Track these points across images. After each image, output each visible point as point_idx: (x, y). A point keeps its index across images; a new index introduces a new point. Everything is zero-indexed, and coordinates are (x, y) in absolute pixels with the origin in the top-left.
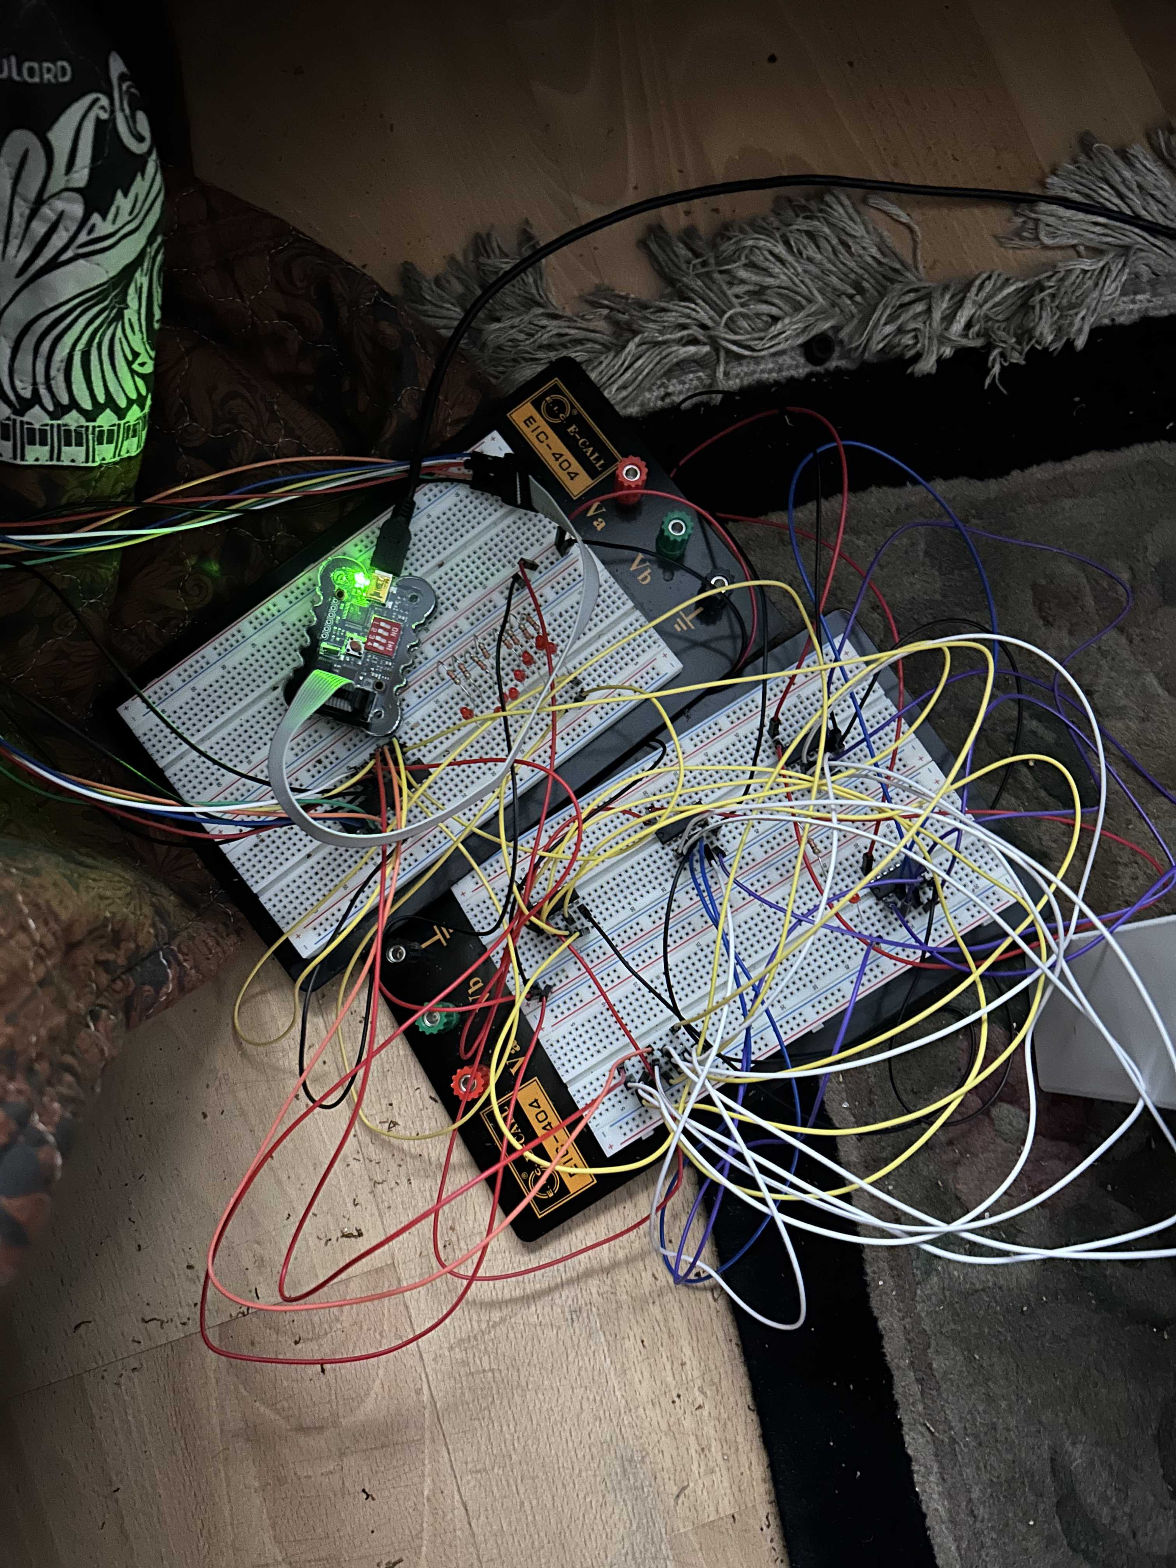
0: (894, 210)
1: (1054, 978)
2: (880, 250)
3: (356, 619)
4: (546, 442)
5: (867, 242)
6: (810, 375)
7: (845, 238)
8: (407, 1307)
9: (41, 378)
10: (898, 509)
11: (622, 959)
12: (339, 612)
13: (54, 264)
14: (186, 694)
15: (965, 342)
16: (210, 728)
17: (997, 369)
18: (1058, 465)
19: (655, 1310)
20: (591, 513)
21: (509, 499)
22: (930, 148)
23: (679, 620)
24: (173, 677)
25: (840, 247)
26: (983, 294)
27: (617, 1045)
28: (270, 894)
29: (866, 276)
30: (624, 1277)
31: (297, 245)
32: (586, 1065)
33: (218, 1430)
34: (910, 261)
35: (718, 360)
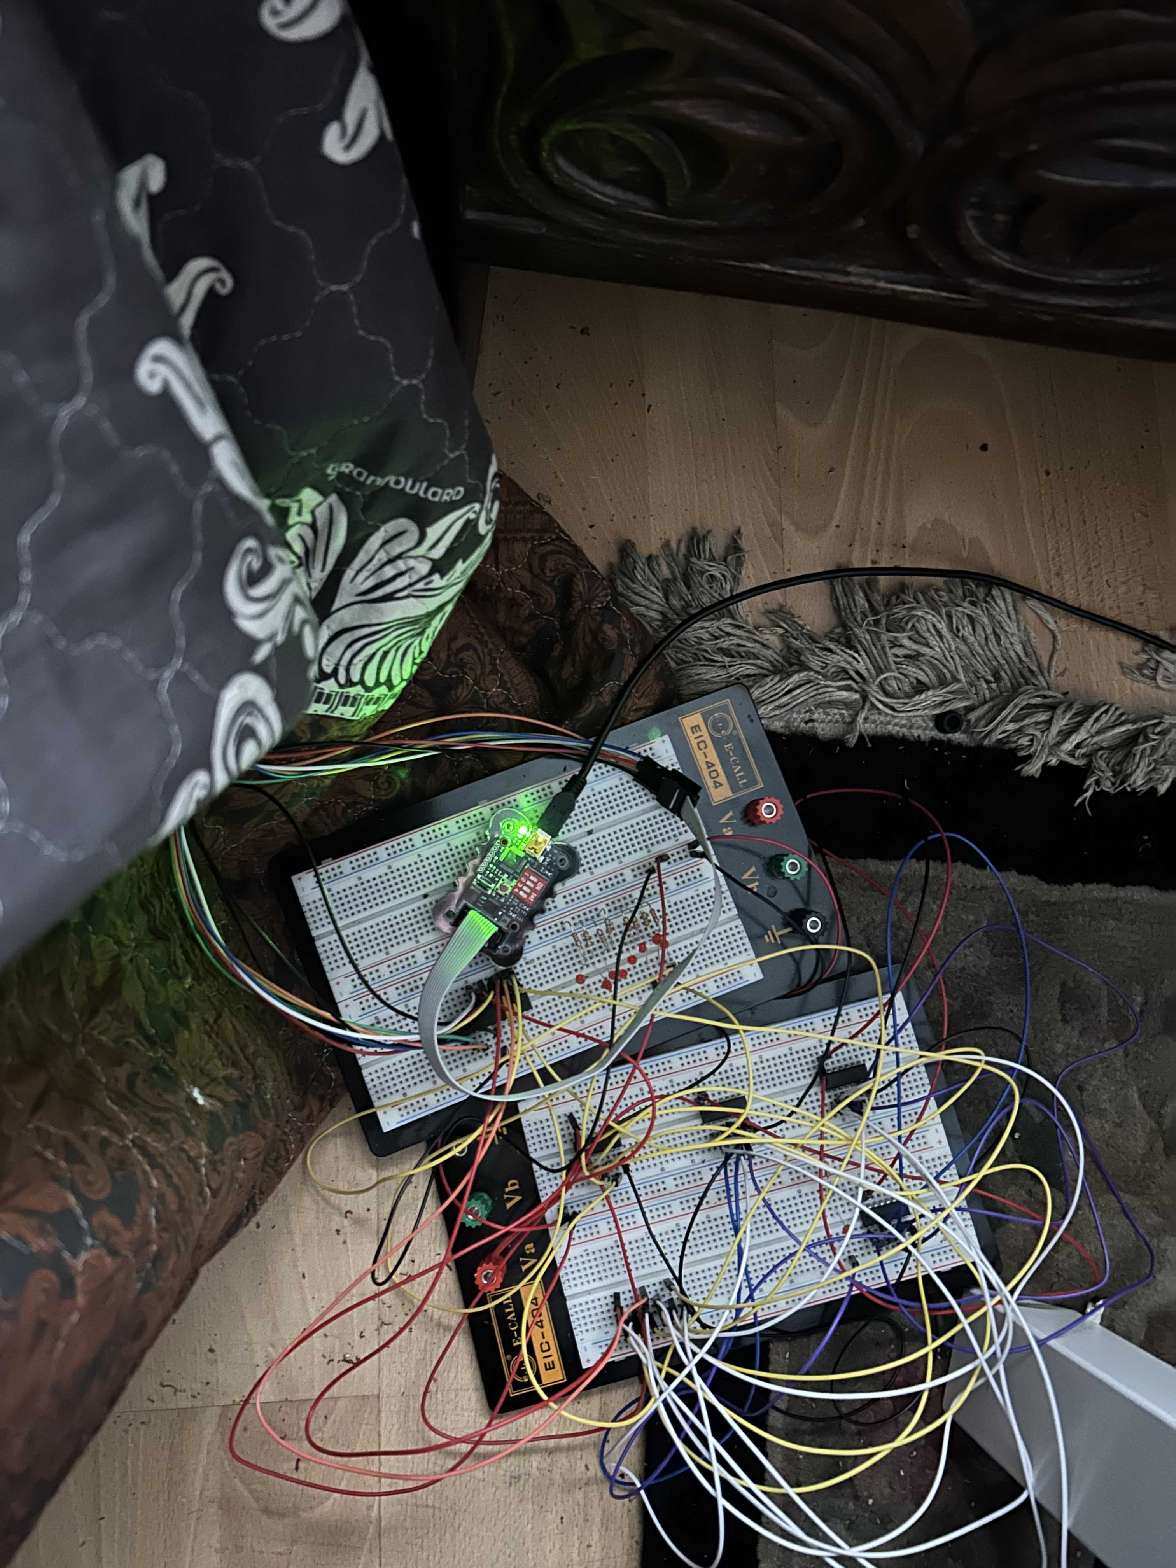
0: (1046, 616)
1: (990, 1374)
2: (1024, 649)
3: (511, 863)
4: (704, 750)
5: (1015, 640)
6: (934, 741)
7: (998, 631)
8: (379, 1435)
9: (344, 662)
10: (973, 888)
11: (642, 1208)
12: (498, 854)
13: (389, 597)
14: (352, 881)
15: (1070, 760)
16: (364, 914)
17: (1089, 794)
18: (1114, 889)
19: (579, 1495)
20: (723, 821)
21: (663, 801)
22: (1090, 569)
23: (770, 933)
24: (345, 863)
25: (992, 637)
26: (1097, 726)
27: (617, 1278)
28: (371, 1069)
29: (1006, 667)
30: (562, 1460)
31: (557, 543)
32: (587, 1287)
33: (198, 1493)
34: (1045, 662)
35: (863, 708)
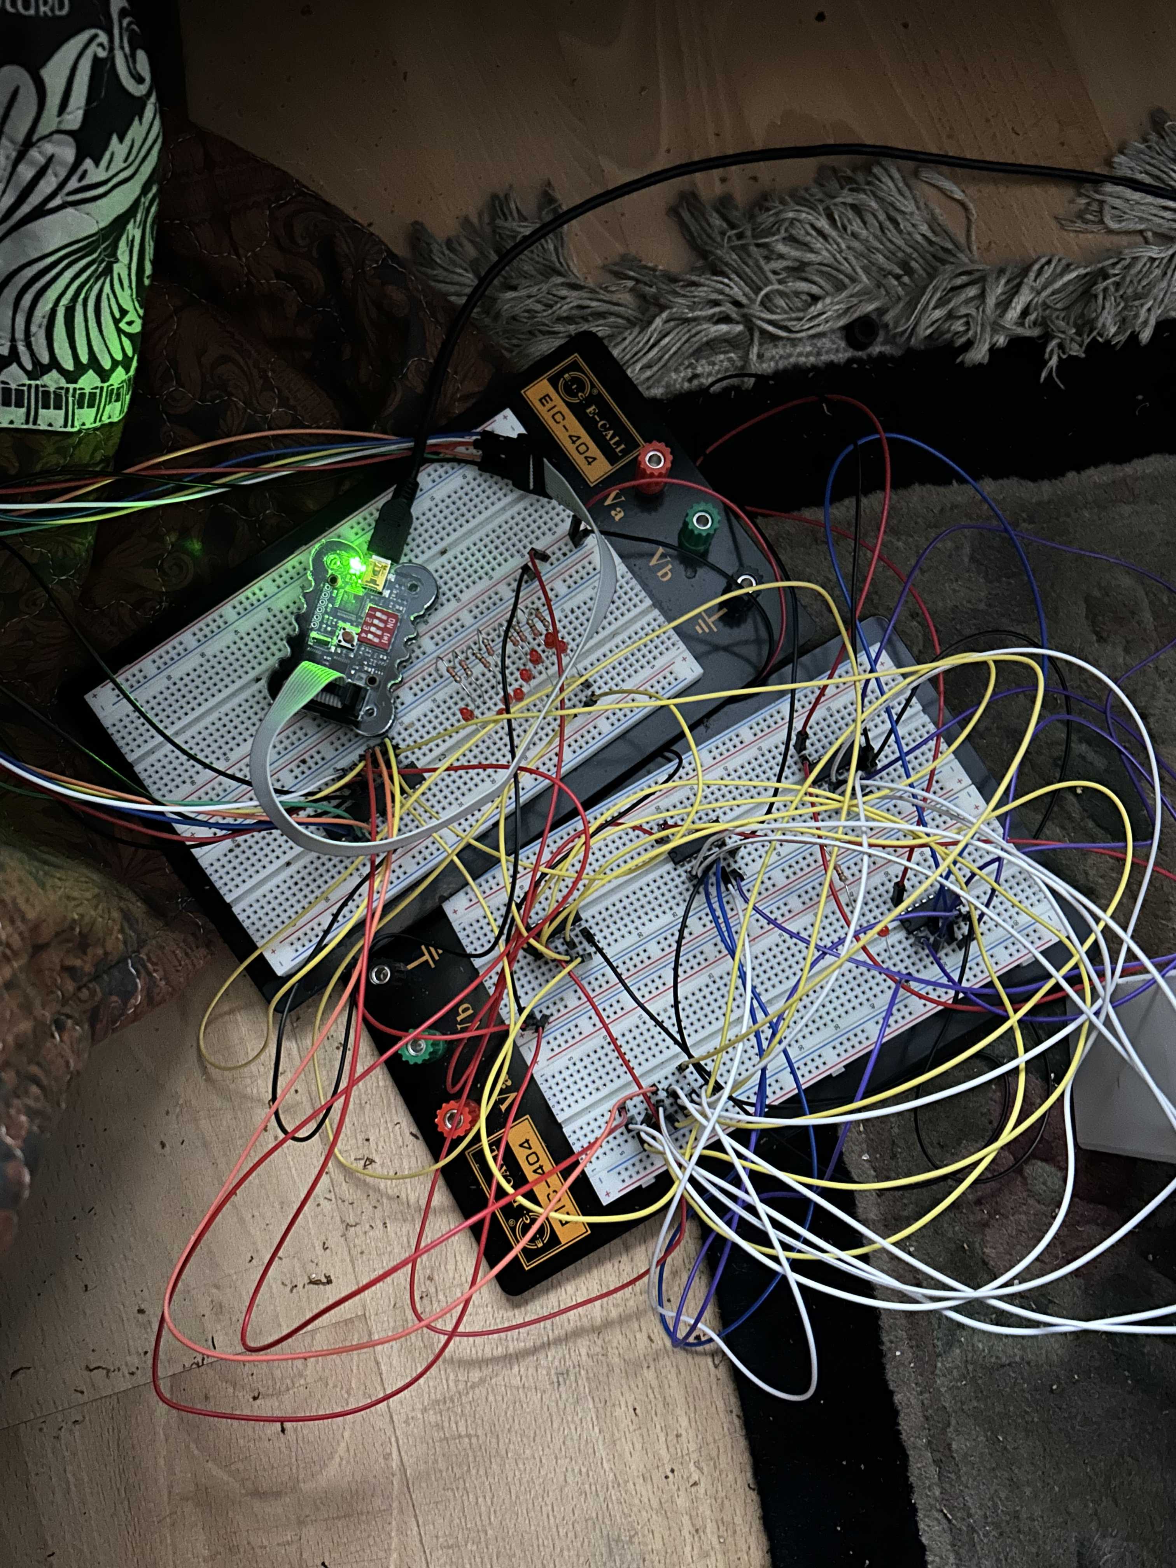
0: (947, 185)
1: (1099, 1023)
2: (930, 227)
3: (349, 607)
4: (562, 423)
5: (917, 218)
6: (850, 361)
7: (893, 213)
8: (378, 1363)
9: (20, 334)
10: (942, 510)
11: (627, 988)
12: (332, 599)
13: (40, 212)
14: (159, 684)
15: (1020, 331)
16: (186, 720)
17: (1054, 362)
18: (1118, 467)
19: (650, 1375)
20: (608, 502)
21: (521, 484)
22: (988, 121)
23: (700, 621)
24: (147, 664)
25: (888, 224)
26: (1042, 280)
27: (618, 1083)
28: (243, 904)
29: (915, 255)
30: (616, 1337)
31: (300, 198)
32: (583, 1104)
33: (165, 1492)
34: (962, 240)
35: (752, 340)
